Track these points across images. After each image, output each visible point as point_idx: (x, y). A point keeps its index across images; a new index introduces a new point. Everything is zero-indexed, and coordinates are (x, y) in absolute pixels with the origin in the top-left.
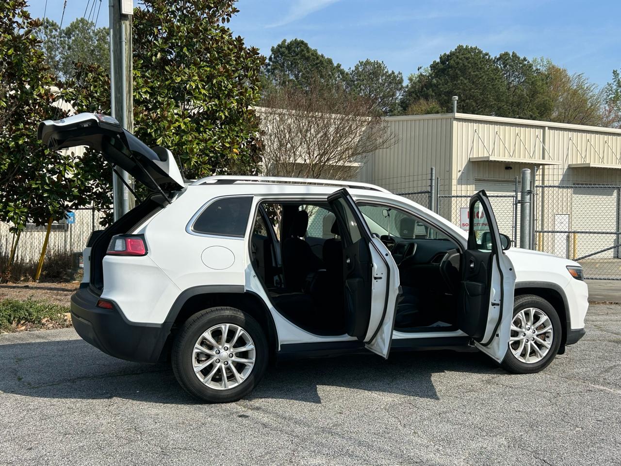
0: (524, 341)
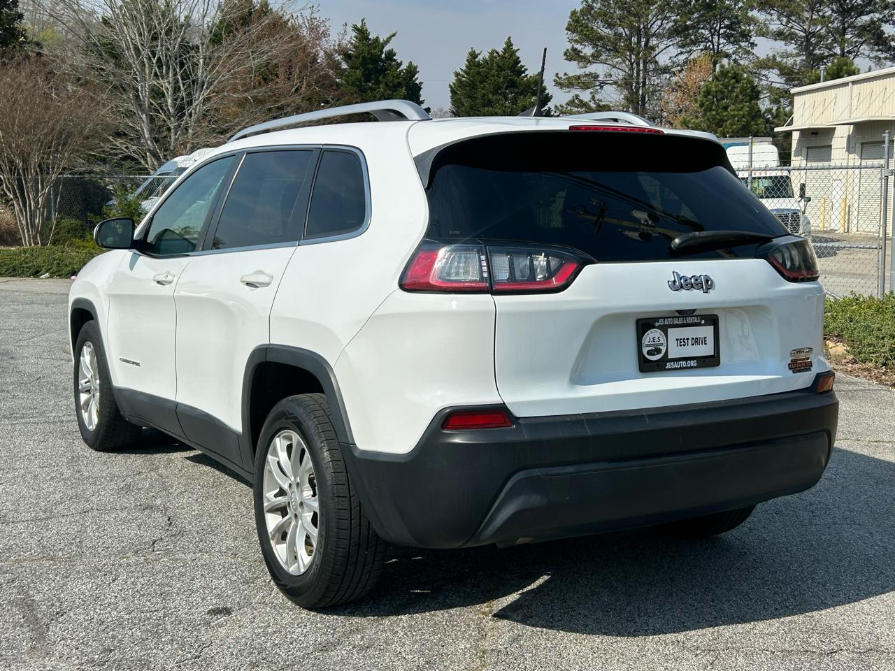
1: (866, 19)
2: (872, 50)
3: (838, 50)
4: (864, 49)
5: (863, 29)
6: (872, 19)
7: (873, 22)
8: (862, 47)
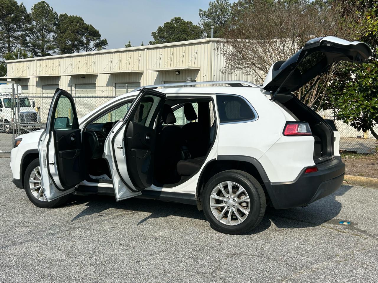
1: (20, 33)
2: (22, 47)
3: (7, 45)
4: (19, 46)
5: (16, 38)
6: (22, 34)
7: (22, 36)
8: (18, 45)
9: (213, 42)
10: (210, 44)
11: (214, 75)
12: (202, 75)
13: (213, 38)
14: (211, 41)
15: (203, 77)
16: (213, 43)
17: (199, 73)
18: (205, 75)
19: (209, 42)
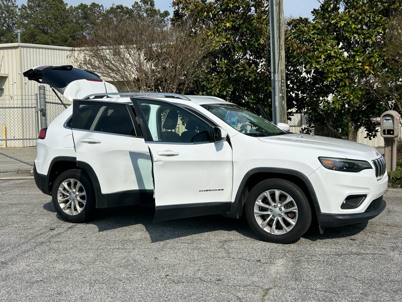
0: (271, 216)
9: (22, 47)
10: (19, 49)
11: (25, 83)
12: (11, 83)
13: (21, 43)
14: (20, 47)
15: (13, 84)
16: (22, 49)
17: (7, 80)
18: (15, 83)
19: (17, 47)
